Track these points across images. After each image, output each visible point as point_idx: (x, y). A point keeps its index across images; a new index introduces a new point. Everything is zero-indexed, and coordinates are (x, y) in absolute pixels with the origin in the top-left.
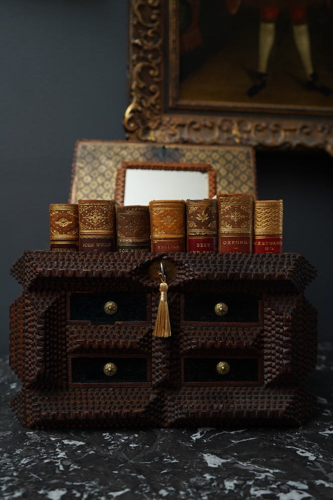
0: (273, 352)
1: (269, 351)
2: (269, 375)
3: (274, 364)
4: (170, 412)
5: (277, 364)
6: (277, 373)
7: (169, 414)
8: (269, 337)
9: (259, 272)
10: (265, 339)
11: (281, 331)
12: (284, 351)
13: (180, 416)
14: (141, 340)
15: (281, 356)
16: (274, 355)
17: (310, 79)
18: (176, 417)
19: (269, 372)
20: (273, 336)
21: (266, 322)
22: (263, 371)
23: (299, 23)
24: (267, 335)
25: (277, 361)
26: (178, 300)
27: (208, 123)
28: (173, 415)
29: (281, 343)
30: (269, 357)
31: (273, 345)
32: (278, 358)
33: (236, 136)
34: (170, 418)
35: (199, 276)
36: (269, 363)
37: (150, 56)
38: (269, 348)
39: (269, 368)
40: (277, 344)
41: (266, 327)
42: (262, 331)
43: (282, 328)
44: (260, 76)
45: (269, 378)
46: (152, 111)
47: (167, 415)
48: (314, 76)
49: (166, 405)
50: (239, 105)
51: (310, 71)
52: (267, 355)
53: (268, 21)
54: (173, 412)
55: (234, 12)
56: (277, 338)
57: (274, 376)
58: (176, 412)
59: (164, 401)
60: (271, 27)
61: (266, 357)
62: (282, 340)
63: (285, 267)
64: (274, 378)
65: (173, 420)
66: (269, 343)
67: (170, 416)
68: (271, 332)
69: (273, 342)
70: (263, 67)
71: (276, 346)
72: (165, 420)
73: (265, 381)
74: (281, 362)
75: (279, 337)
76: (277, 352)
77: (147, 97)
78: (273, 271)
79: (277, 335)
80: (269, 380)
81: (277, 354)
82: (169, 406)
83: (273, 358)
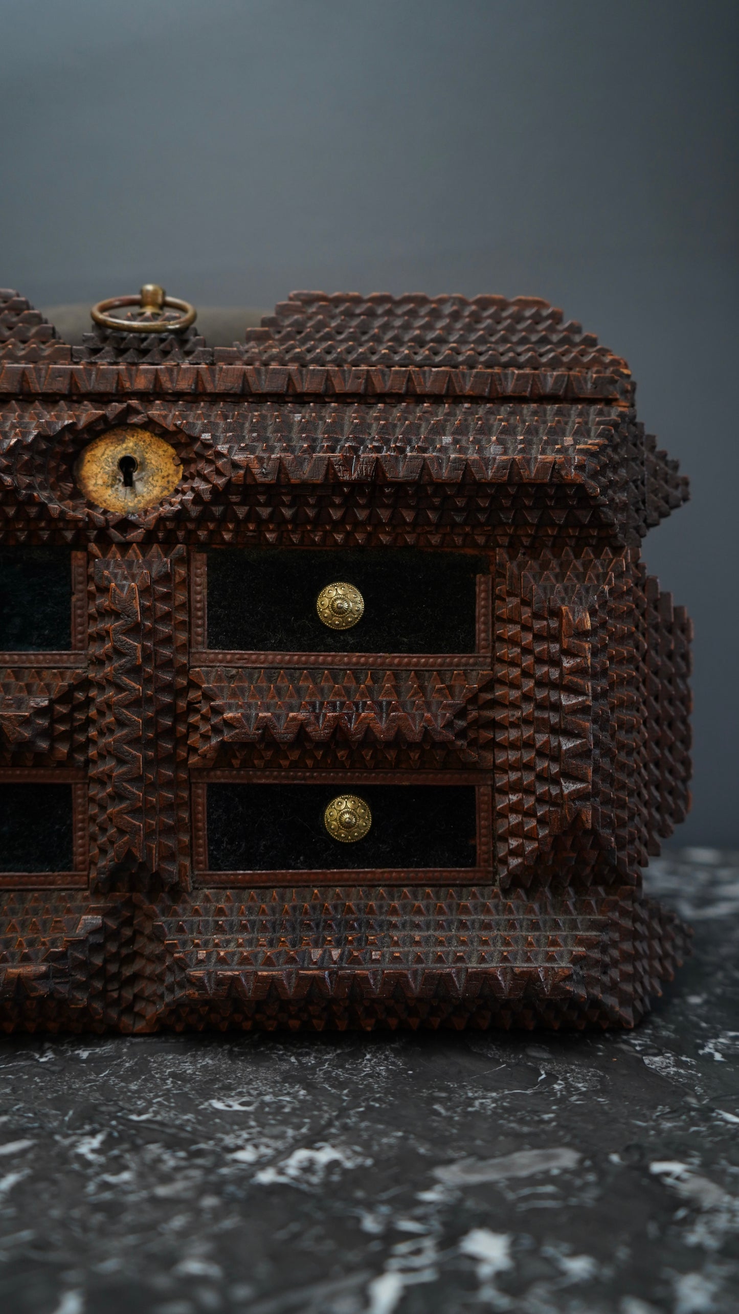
0: (528, 755)
1: (512, 756)
2: (514, 843)
3: (529, 802)
4: (150, 979)
5: (540, 800)
6: (541, 834)
7: (150, 989)
8: (514, 706)
9: (472, 455)
10: (500, 715)
11: (555, 674)
12: (564, 748)
13: (179, 994)
14: (40, 712)
15: (555, 769)
16: (529, 767)
18: (168, 999)
19: (515, 832)
20: (527, 697)
21: (503, 651)
22: (492, 829)
24: (504, 696)
25: (541, 789)
26: (182, 571)
28: (161, 989)
29: (554, 718)
30: (513, 776)
31: (527, 732)
32: (541, 777)
34: (150, 1001)
35: (248, 469)
36: (514, 798)
38: (513, 746)
39: (514, 819)
40: (542, 725)
41: (502, 671)
42: (490, 685)
43: (557, 663)
45: (513, 853)
47: (142, 990)
49: (142, 955)
52: (506, 772)
54: (160, 979)
56: (540, 706)
57: (530, 847)
58: (169, 979)
59: (131, 941)
61: (502, 780)
62: (556, 707)
63: (568, 440)
64: (532, 851)
65: (160, 1008)
66: (514, 725)
67: (155, 994)
68: (517, 687)
69: (527, 721)
71: (536, 732)
72: (136, 1009)
73: (500, 868)
74: (554, 791)
75: (548, 697)
76: (541, 754)
78: (522, 451)
79: (540, 694)
80: (514, 862)
81: (542, 764)
82: (150, 960)
83: (529, 778)
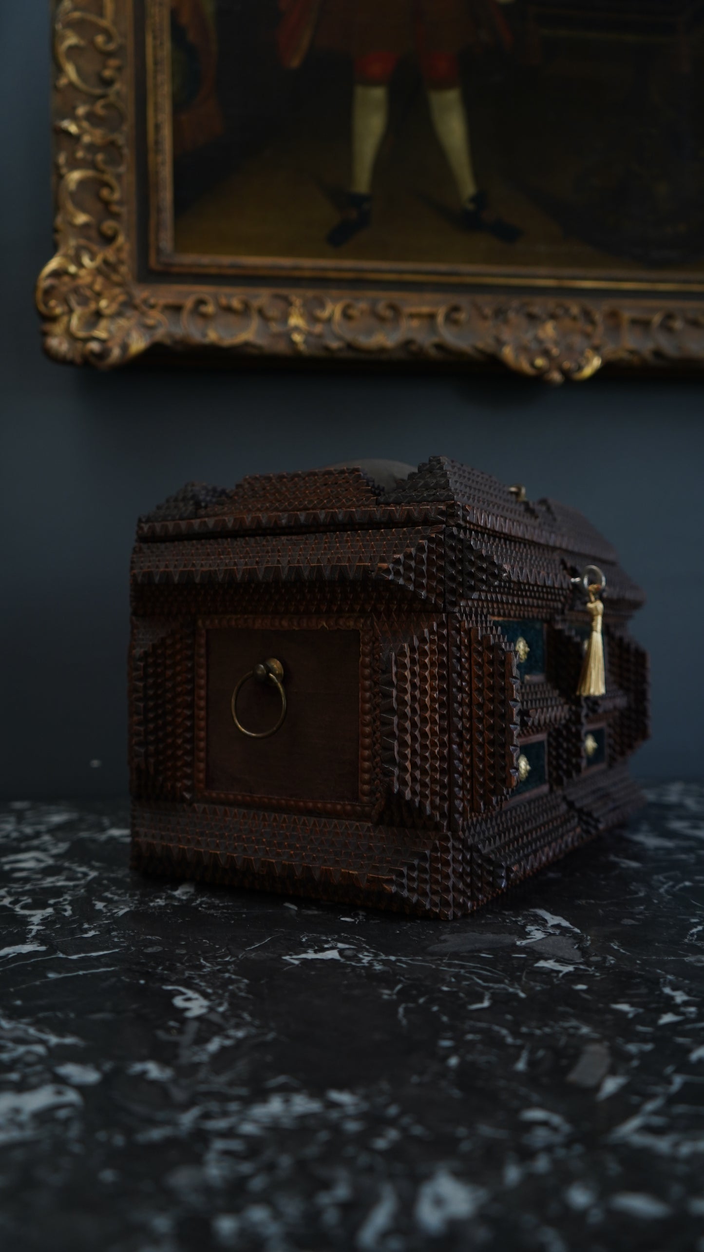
17: (470, 207)
23: (443, 85)
27: (236, 304)
33: (296, 329)
37: (100, 157)
44: (357, 200)
46: (107, 277)
48: (479, 199)
50: (308, 263)
51: (468, 188)
53: (373, 82)
55: (295, 63)
60: (378, 94)
70: (362, 182)
77: (95, 248)
